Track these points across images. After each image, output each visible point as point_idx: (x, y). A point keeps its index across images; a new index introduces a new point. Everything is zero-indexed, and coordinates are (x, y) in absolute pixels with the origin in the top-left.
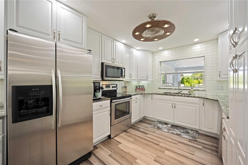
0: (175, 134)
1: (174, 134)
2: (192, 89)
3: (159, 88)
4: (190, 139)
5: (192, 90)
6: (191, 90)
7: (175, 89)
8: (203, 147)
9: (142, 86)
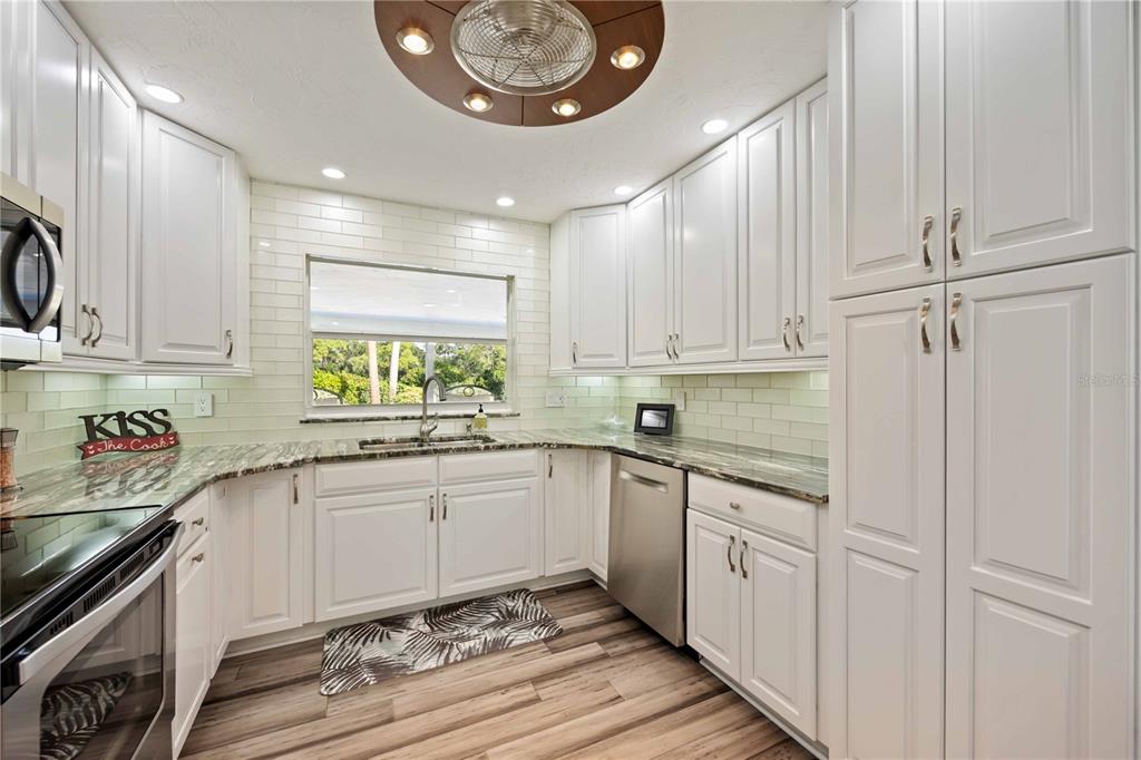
0: (483, 654)
1: (477, 656)
2: (481, 411)
3: (307, 422)
4: (546, 640)
5: (483, 416)
6: (479, 416)
7: (405, 418)
8: (602, 641)
9: (150, 416)
